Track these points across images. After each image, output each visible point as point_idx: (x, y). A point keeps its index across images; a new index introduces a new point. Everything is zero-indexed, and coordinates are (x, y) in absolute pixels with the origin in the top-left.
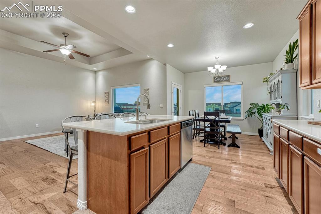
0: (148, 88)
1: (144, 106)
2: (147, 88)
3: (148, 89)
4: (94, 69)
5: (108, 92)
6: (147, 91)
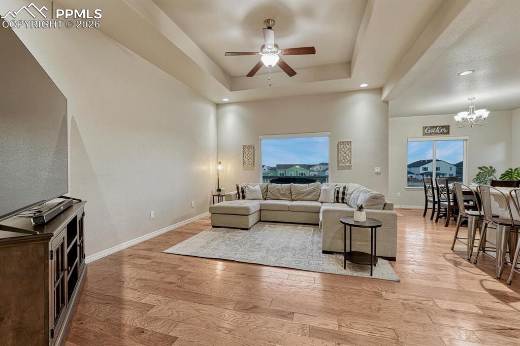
0: (349, 140)
1: (338, 171)
2: (347, 140)
3: (350, 142)
4: (224, 100)
5: (252, 144)
6: (347, 146)
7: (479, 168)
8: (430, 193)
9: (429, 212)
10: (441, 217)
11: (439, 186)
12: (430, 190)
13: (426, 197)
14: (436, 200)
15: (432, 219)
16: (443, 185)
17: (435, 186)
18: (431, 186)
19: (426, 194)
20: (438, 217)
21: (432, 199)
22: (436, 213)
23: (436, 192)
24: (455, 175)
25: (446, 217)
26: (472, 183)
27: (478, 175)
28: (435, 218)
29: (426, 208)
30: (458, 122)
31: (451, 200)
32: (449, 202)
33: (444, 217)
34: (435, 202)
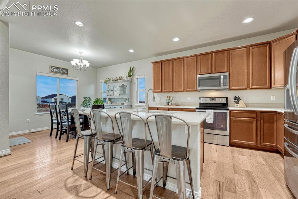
7: (84, 98)
8: (54, 117)
9: (55, 131)
10: (63, 134)
11: (61, 110)
12: (55, 114)
13: (52, 120)
14: (59, 121)
15: (56, 137)
16: (64, 110)
17: (58, 111)
18: (55, 111)
19: (52, 118)
20: (61, 134)
21: (56, 121)
22: (59, 132)
23: (59, 115)
24: (71, 103)
25: (67, 132)
26: (81, 107)
27: (83, 102)
28: (59, 136)
29: (52, 129)
30: (73, 66)
31: (70, 120)
32: (68, 122)
33: (65, 133)
34: (58, 124)
